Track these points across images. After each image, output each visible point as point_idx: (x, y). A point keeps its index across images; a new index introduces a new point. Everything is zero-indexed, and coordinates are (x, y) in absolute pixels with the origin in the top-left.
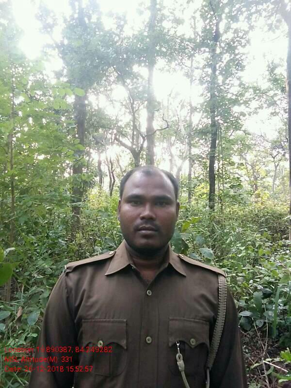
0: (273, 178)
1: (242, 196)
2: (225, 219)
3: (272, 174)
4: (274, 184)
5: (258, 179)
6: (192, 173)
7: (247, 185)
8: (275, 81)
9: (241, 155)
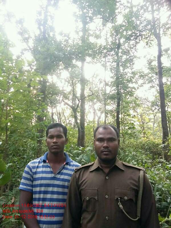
0: (153, 123)
1: (135, 134)
2: (126, 147)
3: (153, 120)
4: (154, 126)
5: (145, 123)
6: (107, 120)
7: (138, 127)
8: (152, 69)
9: (134, 110)
